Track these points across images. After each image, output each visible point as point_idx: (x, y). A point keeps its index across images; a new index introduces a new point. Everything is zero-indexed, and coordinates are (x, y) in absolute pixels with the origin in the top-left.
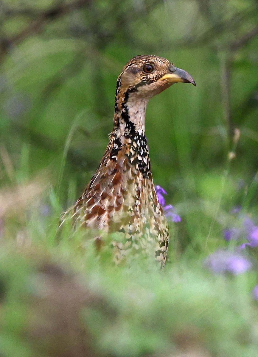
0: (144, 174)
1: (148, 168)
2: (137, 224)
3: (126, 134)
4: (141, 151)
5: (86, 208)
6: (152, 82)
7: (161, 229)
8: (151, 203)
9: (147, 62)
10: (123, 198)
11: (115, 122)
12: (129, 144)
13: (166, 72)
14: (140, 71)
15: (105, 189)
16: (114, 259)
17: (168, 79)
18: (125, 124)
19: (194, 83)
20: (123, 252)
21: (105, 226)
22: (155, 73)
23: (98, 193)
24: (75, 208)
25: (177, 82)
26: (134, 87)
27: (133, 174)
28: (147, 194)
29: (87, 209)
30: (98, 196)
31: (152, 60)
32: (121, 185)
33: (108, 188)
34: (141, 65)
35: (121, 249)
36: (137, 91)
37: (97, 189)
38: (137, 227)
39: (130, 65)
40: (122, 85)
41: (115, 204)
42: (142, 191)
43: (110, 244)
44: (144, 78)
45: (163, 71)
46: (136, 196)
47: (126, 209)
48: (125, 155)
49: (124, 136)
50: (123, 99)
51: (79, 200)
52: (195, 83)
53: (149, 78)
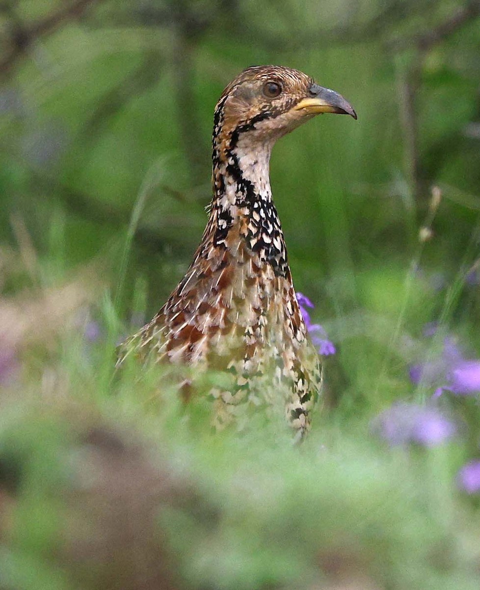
0: (277, 268)
1: (284, 258)
2: (260, 359)
3: (239, 200)
4: (268, 227)
5: (170, 329)
6: (279, 113)
7: (305, 370)
8: (289, 321)
9: (270, 79)
10: (235, 311)
11: (216, 183)
12: (245, 216)
13: (305, 96)
14: (258, 93)
15: (205, 295)
16: (215, 422)
17: (307, 107)
18: (235, 185)
19: (354, 115)
20: (231, 409)
21: (200, 361)
22: (285, 98)
23: (193, 303)
24: (151, 329)
25: (323, 113)
26: (248, 122)
27: (256, 269)
28: (281, 305)
29: (171, 331)
30: (193, 309)
31: (278, 74)
32: (235, 289)
33: (212, 295)
34: (259, 83)
35: (229, 404)
36: (254, 129)
37: (192, 296)
38: (259, 365)
39: (239, 84)
40: (225, 120)
41: (221, 322)
42: (273, 298)
43: (209, 394)
44: (265, 107)
45: (299, 93)
46: (259, 308)
47: (241, 331)
48: (240, 234)
49: (235, 204)
50: (228, 143)
51: (158, 315)
52: (356, 114)
53: (274, 106)
